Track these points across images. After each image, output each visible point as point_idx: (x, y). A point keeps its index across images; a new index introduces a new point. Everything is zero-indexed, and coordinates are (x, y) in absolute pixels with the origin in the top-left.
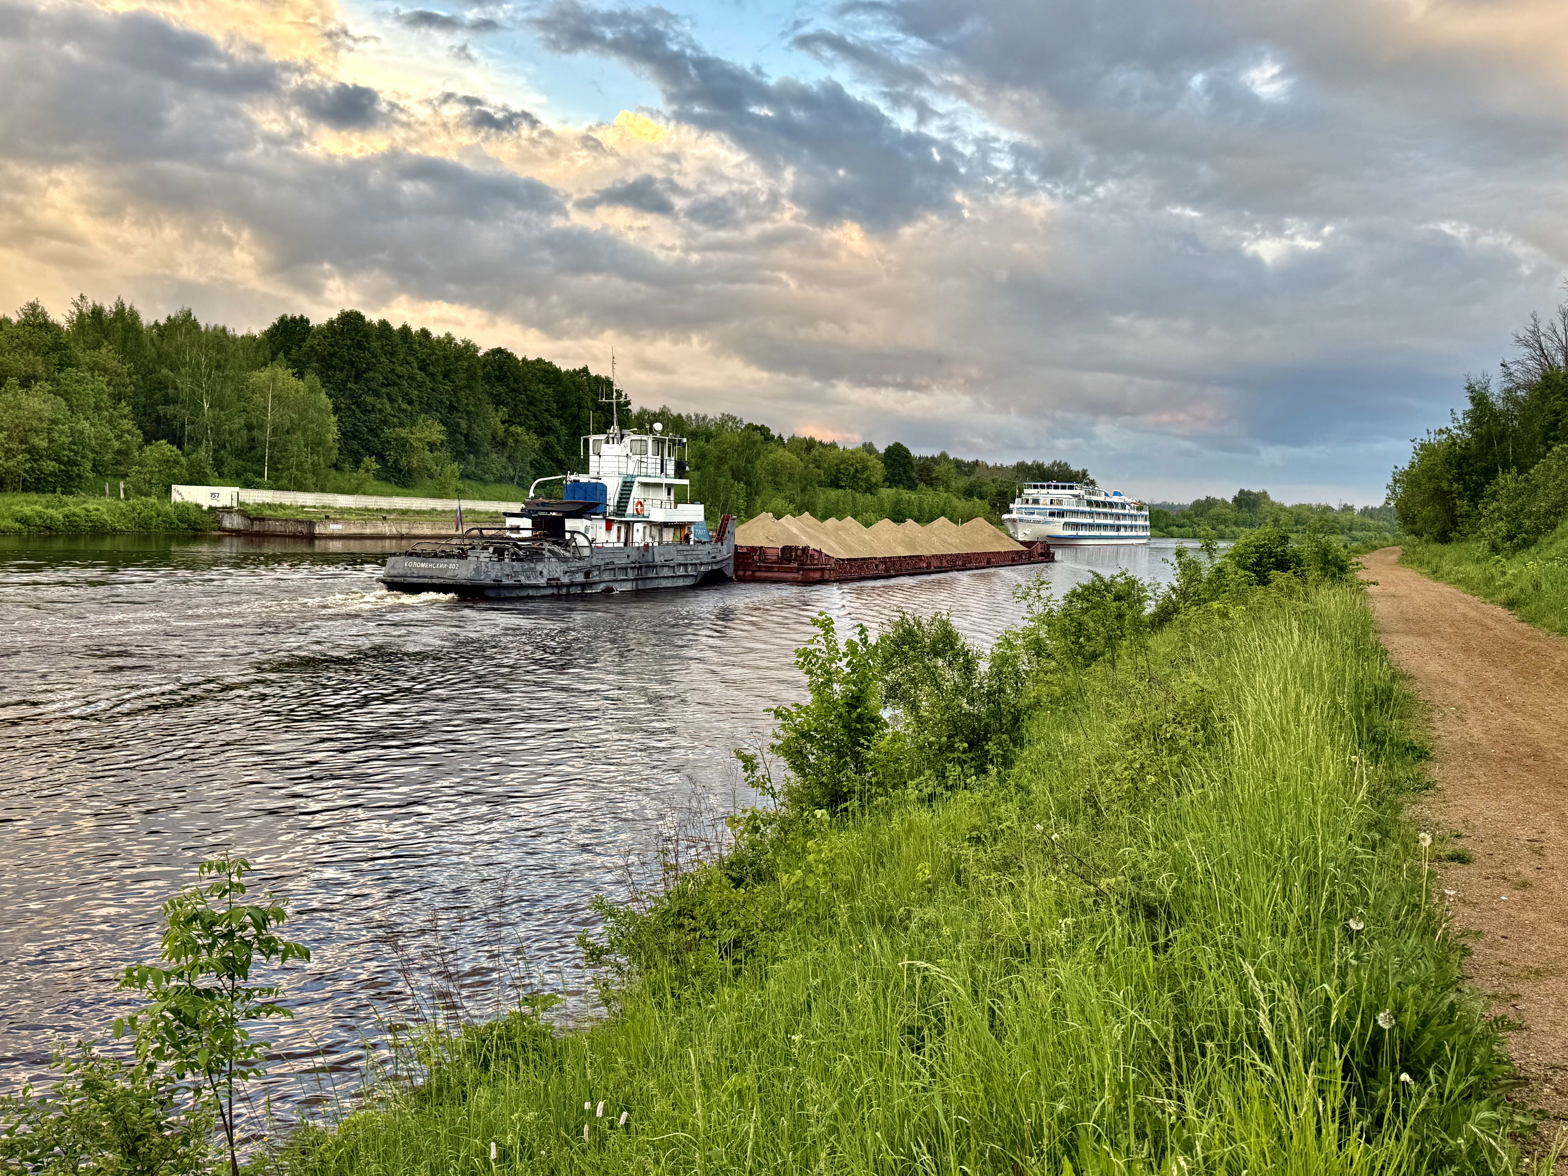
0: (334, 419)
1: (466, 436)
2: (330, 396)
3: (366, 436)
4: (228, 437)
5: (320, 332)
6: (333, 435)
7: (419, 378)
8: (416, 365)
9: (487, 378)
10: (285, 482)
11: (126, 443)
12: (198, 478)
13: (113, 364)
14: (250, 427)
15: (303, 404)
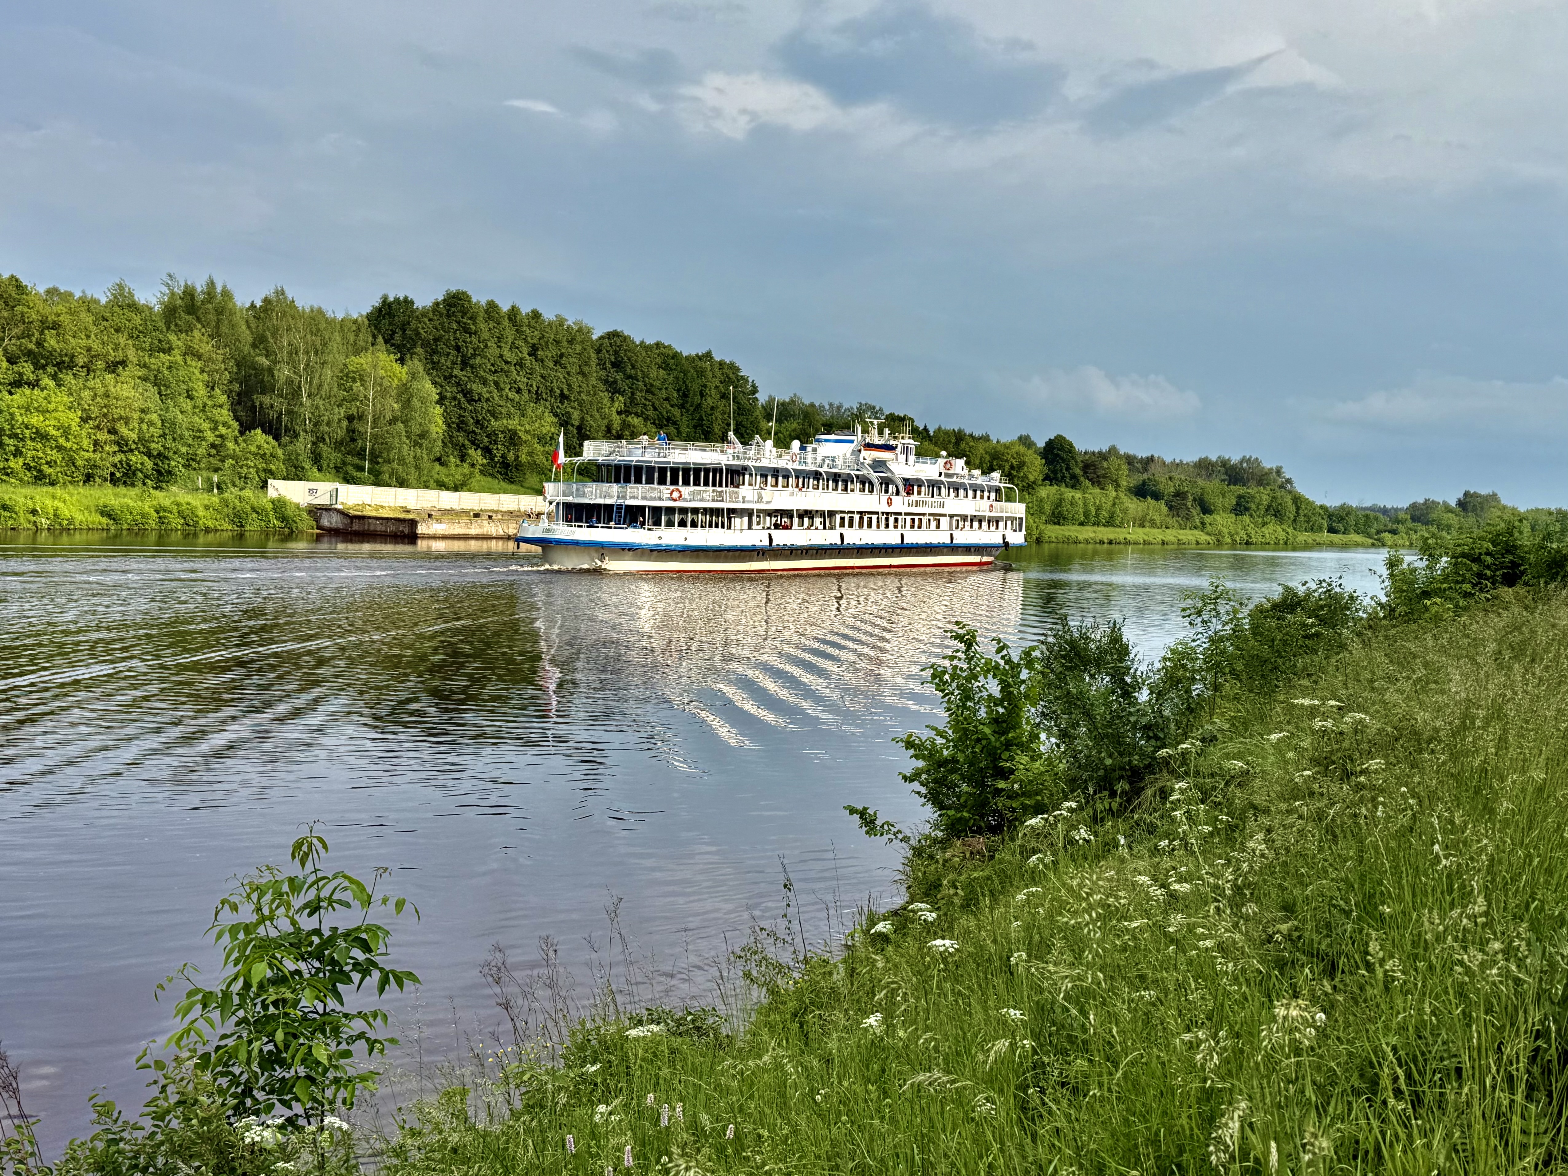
0: (439, 410)
1: (579, 428)
3: (472, 427)
4: (326, 429)
5: (424, 314)
6: (437, 427)
7: (528, 364)
8: (525, 350)
9: (601, 364)
10: (386, 477)
11: (221, 436)
12: (296, 473)
13: (206, 348)
14: (350, 418)
15: (406, 392)
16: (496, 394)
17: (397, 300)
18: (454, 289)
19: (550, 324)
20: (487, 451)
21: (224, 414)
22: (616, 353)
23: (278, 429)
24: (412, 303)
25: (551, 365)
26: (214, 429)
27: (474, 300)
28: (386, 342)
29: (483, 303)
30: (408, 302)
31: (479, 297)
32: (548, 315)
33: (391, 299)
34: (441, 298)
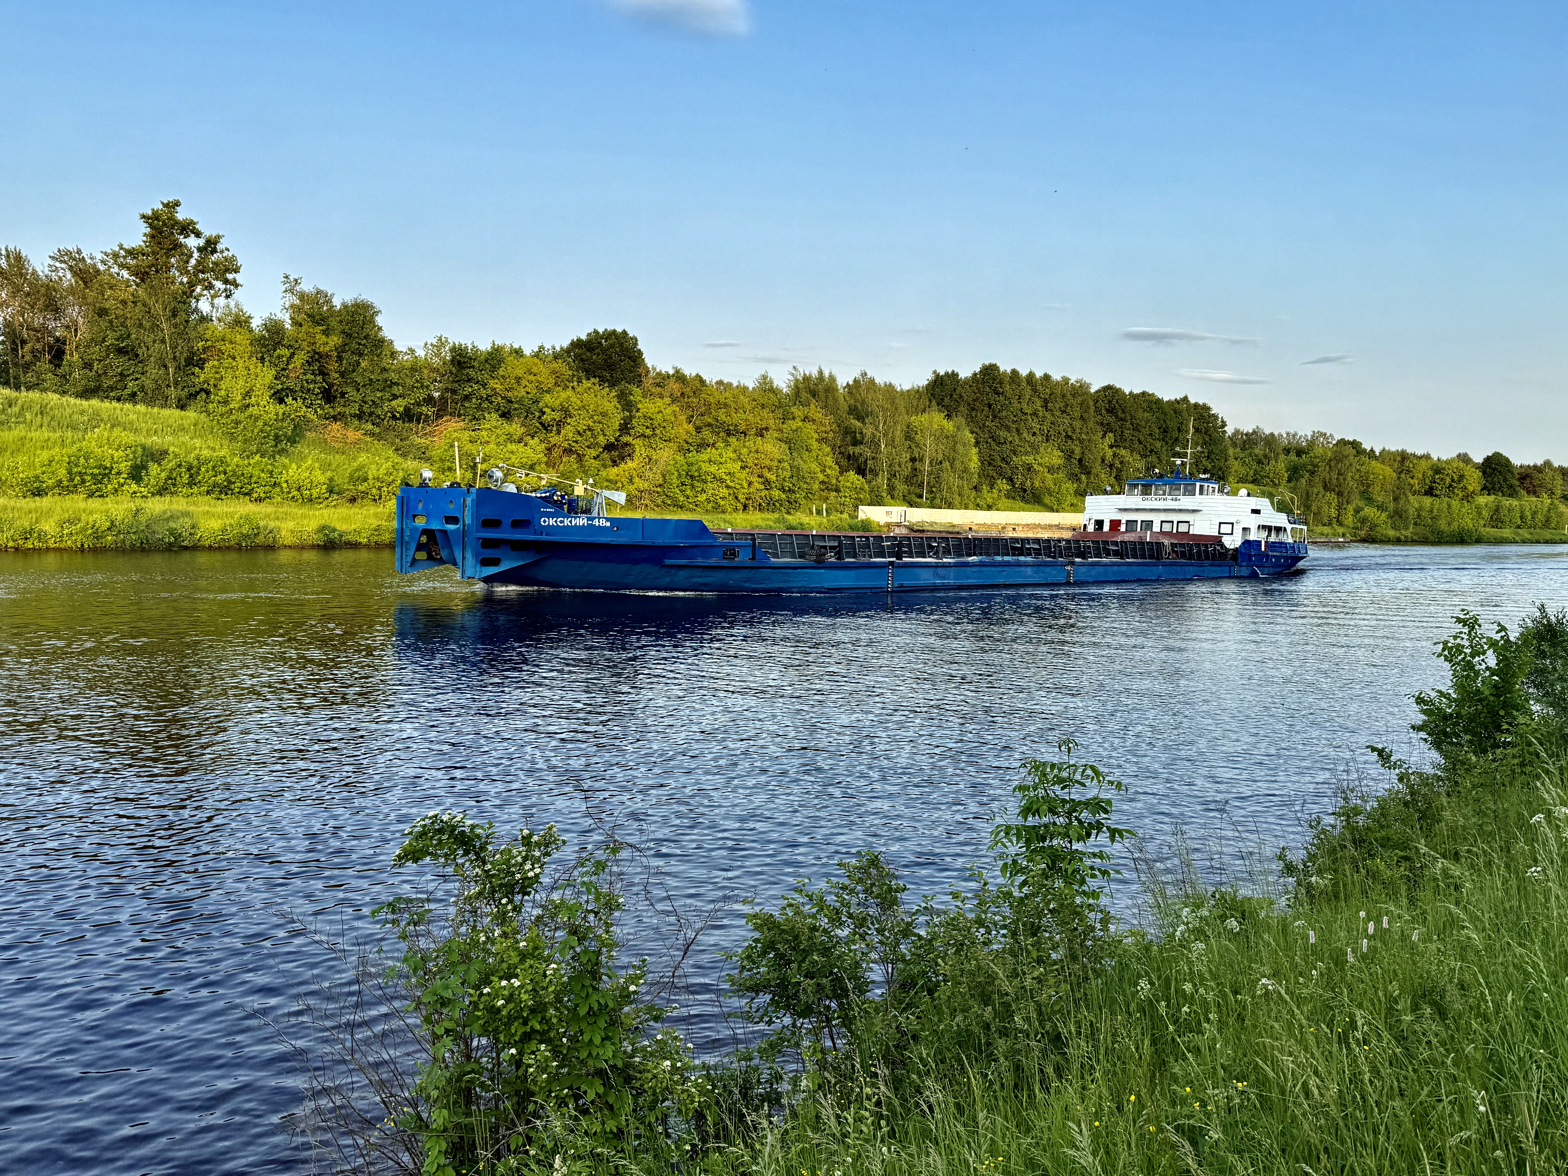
0: (975, 450)
1: (1080, 461)
2: (972, 432)
3: (999, 463)
4: (897, 468)
5: (966, 381)
6: (974, 463)
7: (1041, 414)
8: (1039, 403)
9: (1098, 411)
10: (938, 501)
11: (828, 476)
12: (877, 501)
13: (818, 416)
14: (913, 460)
15: (952, 440)
16: (1016, 438)
17: (947, 374)
18: (987, 363)
19: (1057, 382)
20: (1011, 480)
21: (829, 461)
22: (1110, 402)
23: (865, 470)
24: (957, 375)
25: (1058, 413)
26: (823, 471)
27: (1002, 369)
28: (938, 404)
29: (1009, 371)
30: (954, 375)
31: (1005, 367)
32: (1056, 376)
33: (942, 373)
34: (978, 370)
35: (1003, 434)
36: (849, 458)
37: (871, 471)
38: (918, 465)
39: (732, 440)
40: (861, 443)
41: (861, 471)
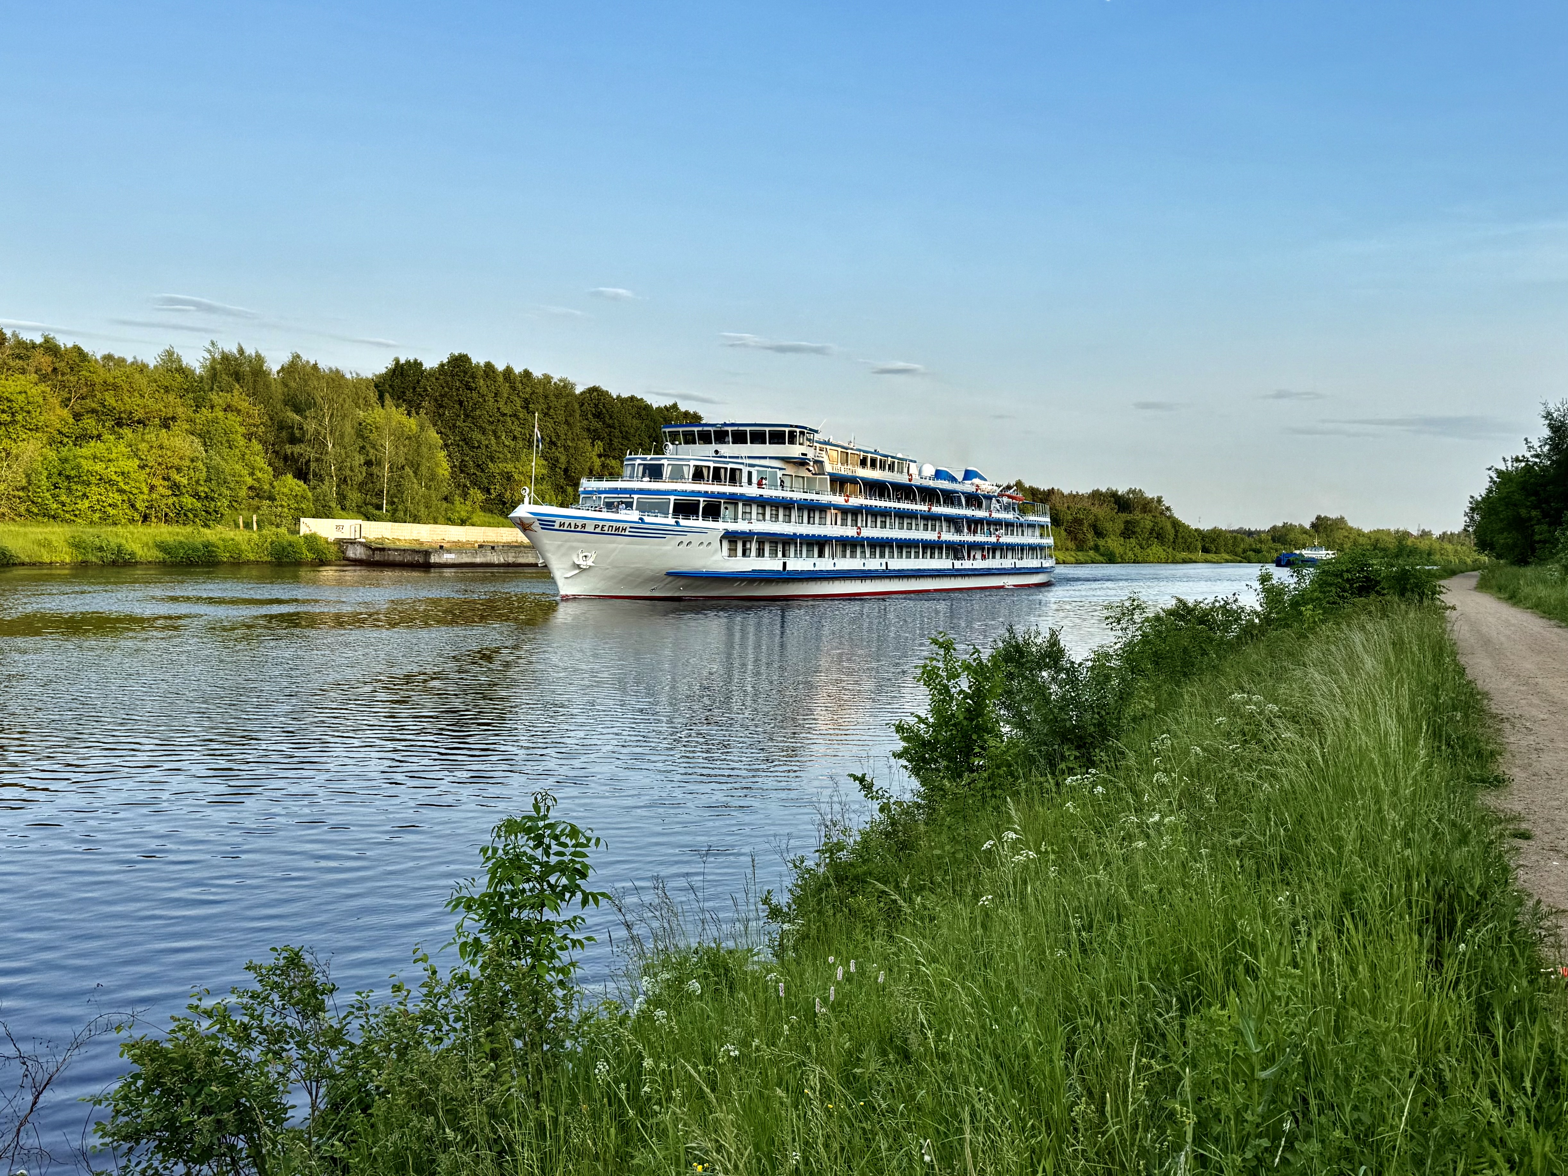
0: (443, 454)
1: (566, 471)
2: (439, 433)
3: (473, 471)
4: (349, 473)
5: (432, 373)
6: (444, 469)
7: (521, 415)
8: (519, 403)
9: (584, 415)
10: (401, 514)
11: (258, 480)
12: (323, 512)
13: (244, 405)
14: (368, 463)
15: (416, 441)
16: (493, 441)
17: (408, 362)
18: (456, 353)
19: (540, 381)
20: (487, 490)
21: (260, 462)
22: (596, 406)
23: (307, 474)
24: (421, 364)
26: (252, 474)
27: (474, 361)
28: (397, 398)
29: (482, 364)
30: (417, 365)
31: (478, 359)
32: (537, 373)
33: (402, 361)
34: (445, 361)
35: (477, 435)
36: (286, 458)
37: (315, 475)
38: (375, 470)
39: (127, 432)
40: (301, 441)
41: (302, 475)
